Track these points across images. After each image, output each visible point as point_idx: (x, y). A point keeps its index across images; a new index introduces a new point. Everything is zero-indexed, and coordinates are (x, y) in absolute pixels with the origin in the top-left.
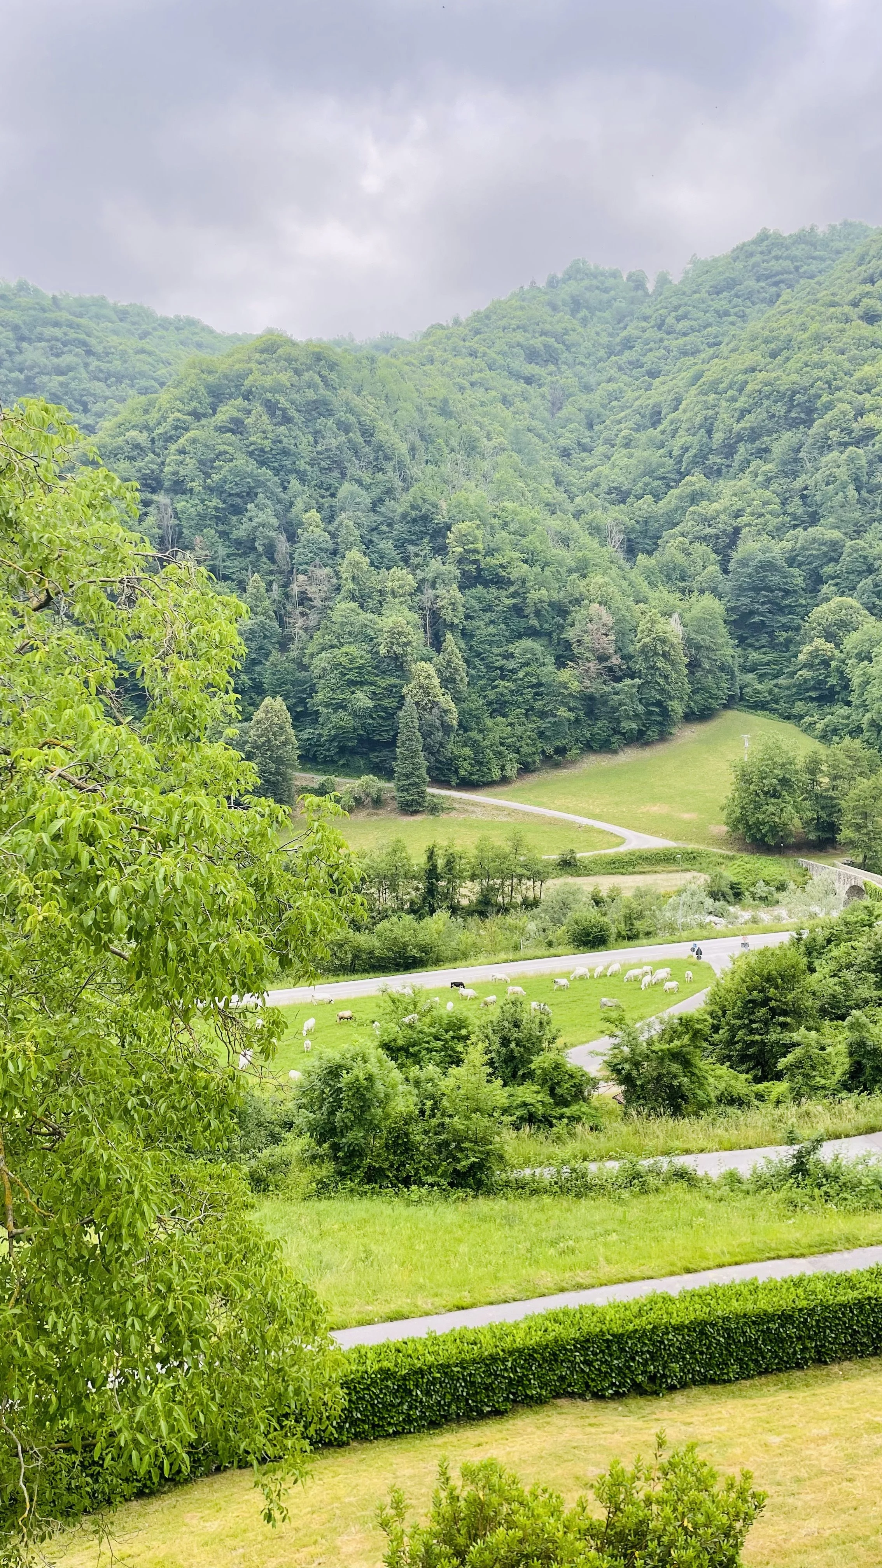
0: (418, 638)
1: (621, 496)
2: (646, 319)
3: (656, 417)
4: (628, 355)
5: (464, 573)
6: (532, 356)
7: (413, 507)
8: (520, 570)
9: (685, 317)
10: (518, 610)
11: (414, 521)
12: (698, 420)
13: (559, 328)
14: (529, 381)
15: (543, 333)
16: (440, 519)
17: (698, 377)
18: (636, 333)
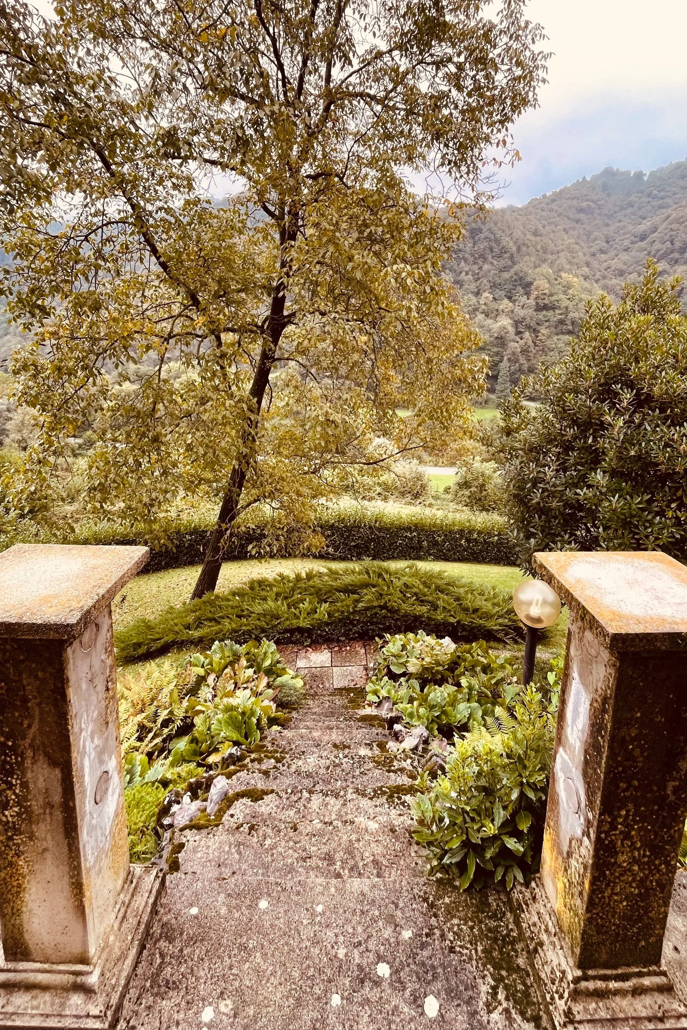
0: (511, 330)
1: (621, 273)
2: (642, 192)
3: (643, 238)
4: (630, 210)
5: (537, 303)
6: (581, 210)
7: (516, 274)
8: (565, 303)
9: (663, 190)
10: (562, 322)
11: (516, 280)
12: (667, 237)
13: (595, 198)
14: (577, 221)
15: (587, 200)
16: (529, 279)
17: (668, 217)
18: (636, 199)
